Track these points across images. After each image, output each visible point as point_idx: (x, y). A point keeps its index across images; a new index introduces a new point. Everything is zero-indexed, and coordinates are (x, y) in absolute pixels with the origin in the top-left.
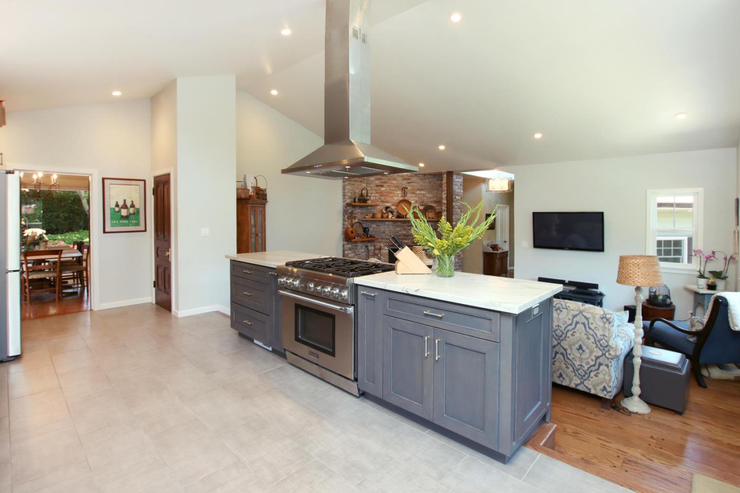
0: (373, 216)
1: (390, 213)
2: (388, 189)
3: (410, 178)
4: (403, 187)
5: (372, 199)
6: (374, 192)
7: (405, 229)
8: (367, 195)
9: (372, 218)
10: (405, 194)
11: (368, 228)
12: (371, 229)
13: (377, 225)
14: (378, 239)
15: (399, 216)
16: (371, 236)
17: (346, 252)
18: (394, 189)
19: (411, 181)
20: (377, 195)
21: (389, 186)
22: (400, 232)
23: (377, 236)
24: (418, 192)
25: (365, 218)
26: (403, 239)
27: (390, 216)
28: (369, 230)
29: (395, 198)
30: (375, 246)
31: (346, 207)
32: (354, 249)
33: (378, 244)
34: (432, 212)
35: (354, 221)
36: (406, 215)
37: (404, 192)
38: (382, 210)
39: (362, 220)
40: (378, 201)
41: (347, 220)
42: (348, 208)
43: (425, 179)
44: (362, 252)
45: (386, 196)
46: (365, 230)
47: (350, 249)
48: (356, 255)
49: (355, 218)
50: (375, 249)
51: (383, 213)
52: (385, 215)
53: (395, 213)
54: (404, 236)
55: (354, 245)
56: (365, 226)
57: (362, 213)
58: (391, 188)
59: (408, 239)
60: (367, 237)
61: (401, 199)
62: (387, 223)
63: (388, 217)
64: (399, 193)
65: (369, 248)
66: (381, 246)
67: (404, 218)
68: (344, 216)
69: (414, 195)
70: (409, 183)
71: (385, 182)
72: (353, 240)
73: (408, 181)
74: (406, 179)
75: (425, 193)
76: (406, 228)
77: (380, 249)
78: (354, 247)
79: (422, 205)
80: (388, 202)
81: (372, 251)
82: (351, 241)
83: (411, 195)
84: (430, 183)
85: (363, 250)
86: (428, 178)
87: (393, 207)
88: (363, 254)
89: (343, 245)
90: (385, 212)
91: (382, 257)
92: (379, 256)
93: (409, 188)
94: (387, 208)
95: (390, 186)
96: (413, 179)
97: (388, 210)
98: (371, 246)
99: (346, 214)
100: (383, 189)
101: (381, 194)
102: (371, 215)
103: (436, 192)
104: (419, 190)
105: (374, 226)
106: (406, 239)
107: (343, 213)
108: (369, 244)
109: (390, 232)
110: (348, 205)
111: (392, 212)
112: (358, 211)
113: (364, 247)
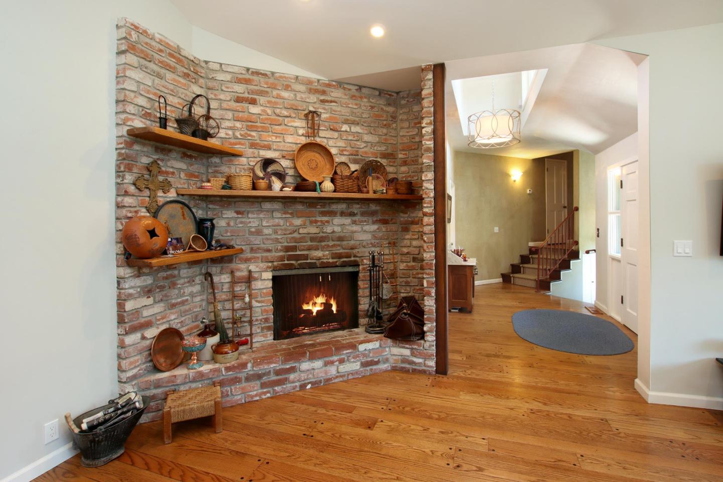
0: (227, 182)
1: (274, 178)
2: (269, 111)
3: (325, 89)
4: (310, 112)
5: (222, 134)
6: (229, 115)
7: (316, 222)
8: (208, 117)
9: (224, 188)
10: (313, 129)
11: (211, 220)
12: (220, 223)
13: (238, 213)
14: (242, 251)
15: (302, 185)
16: (221, 245)
17: (129, 306)
18: (285, 113)
19: (329, 99)
20: (238, 125)
21: (273, 105)
22: (301, 231)
23: (237, 243)
24: (345, 127)
25: (202, 187)
26: (310, 248)
27: (277, 185)
28: (213, 226)
29: (289, 139)
30: (232, 272)
31: (129, 145)
32: (162, 288)
33: (243, 266)
34: (378, 178)
35: (161, 197)
36: (320, 184)
37: (313, 124)
38: (253, 170)
39: (191, 196)
40: (240, 144)
41: (132, 189)
42: (137, 147)
43: (361, 98)
44: (192, 295)
45: (265, 130)
46: (204, 228)
47: (148, 292)
48: (173, 306)
49: (165, 186)
50: (233, 283)
51: (255, 177)
52: (262, 183)
53: (289, 179)
54: (312, 239)
55: (162, 274)
56: (200, 214)
57: (191, 175)
58: (278, 111)
59: (323, 249)
60: (210, 247)
61: (304, 140)
62: (267, 206)
63: (269, 187)
64: (300, 124)
65: (216, 279)
66: (250, 272)
67: (315, 190)
68: (119, 173)
69: (336, 135)
70: (323, 101)
71: (262, 93)
72: (154, 261)
73: (322, 98)
74: (316, 91)
75: (360, 131)
76: (319, 219)
77: (249, 279)
78: (166, 283)
79: (355, 162)
80: (268, 148)
81: (226, 288)
82: (150, 266)
83: (329, 134)
84: (372, 107)
85: (196, 288)
86: (368, 97)
87: (285, 163)
88: (198, 299)
89: (120, 280)
90: (261, 174)
91: (254, 304)
92: (247, 299)
93: (324, 116)
94: (267, 163)
95: (276, 103)
96: (333, 94)
97: (270, 169)
98: (221, 273)
99: (129, 169)
100: (254, 110)
101: (251, 123)
102: (221, 181)
103: (385, 131)
104: (346, 122)
105: (229, 214)
106: (317, 249)
107: (118, 166)
108: (214, 269)
109: (276, 232)
110: (139, 137)
111: (281, 176)
112: (175, 165)
113: (198, 280)
